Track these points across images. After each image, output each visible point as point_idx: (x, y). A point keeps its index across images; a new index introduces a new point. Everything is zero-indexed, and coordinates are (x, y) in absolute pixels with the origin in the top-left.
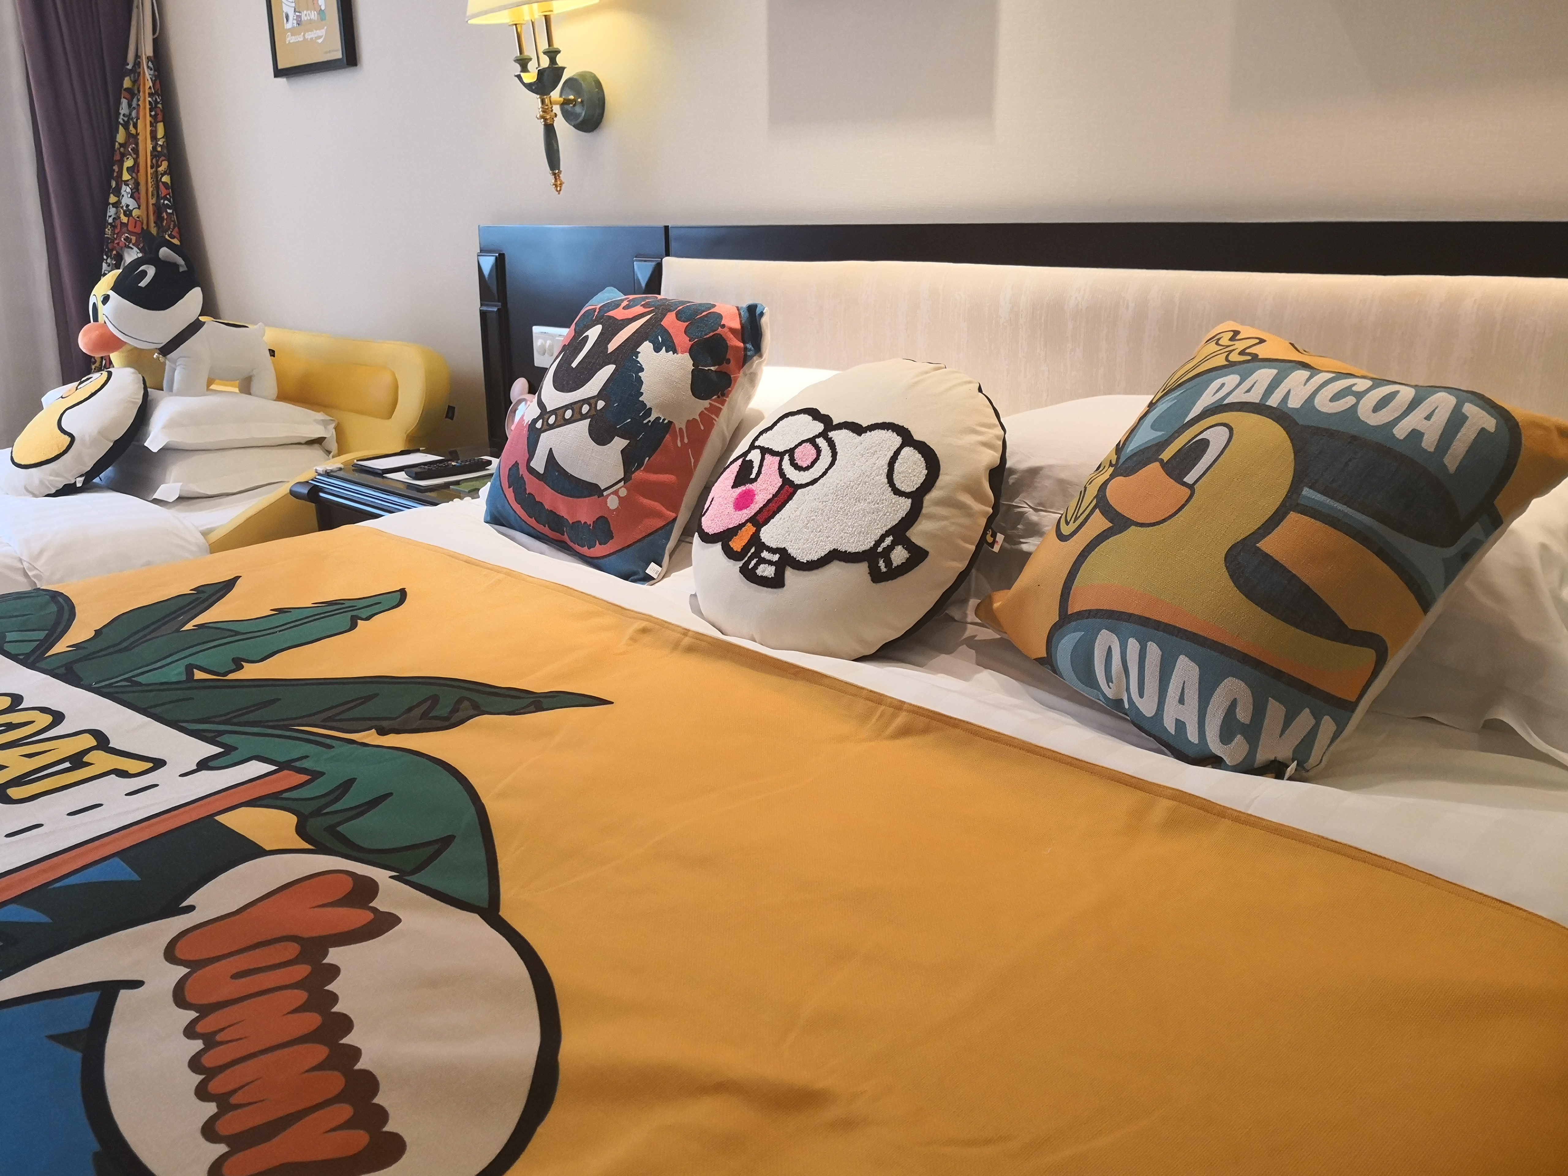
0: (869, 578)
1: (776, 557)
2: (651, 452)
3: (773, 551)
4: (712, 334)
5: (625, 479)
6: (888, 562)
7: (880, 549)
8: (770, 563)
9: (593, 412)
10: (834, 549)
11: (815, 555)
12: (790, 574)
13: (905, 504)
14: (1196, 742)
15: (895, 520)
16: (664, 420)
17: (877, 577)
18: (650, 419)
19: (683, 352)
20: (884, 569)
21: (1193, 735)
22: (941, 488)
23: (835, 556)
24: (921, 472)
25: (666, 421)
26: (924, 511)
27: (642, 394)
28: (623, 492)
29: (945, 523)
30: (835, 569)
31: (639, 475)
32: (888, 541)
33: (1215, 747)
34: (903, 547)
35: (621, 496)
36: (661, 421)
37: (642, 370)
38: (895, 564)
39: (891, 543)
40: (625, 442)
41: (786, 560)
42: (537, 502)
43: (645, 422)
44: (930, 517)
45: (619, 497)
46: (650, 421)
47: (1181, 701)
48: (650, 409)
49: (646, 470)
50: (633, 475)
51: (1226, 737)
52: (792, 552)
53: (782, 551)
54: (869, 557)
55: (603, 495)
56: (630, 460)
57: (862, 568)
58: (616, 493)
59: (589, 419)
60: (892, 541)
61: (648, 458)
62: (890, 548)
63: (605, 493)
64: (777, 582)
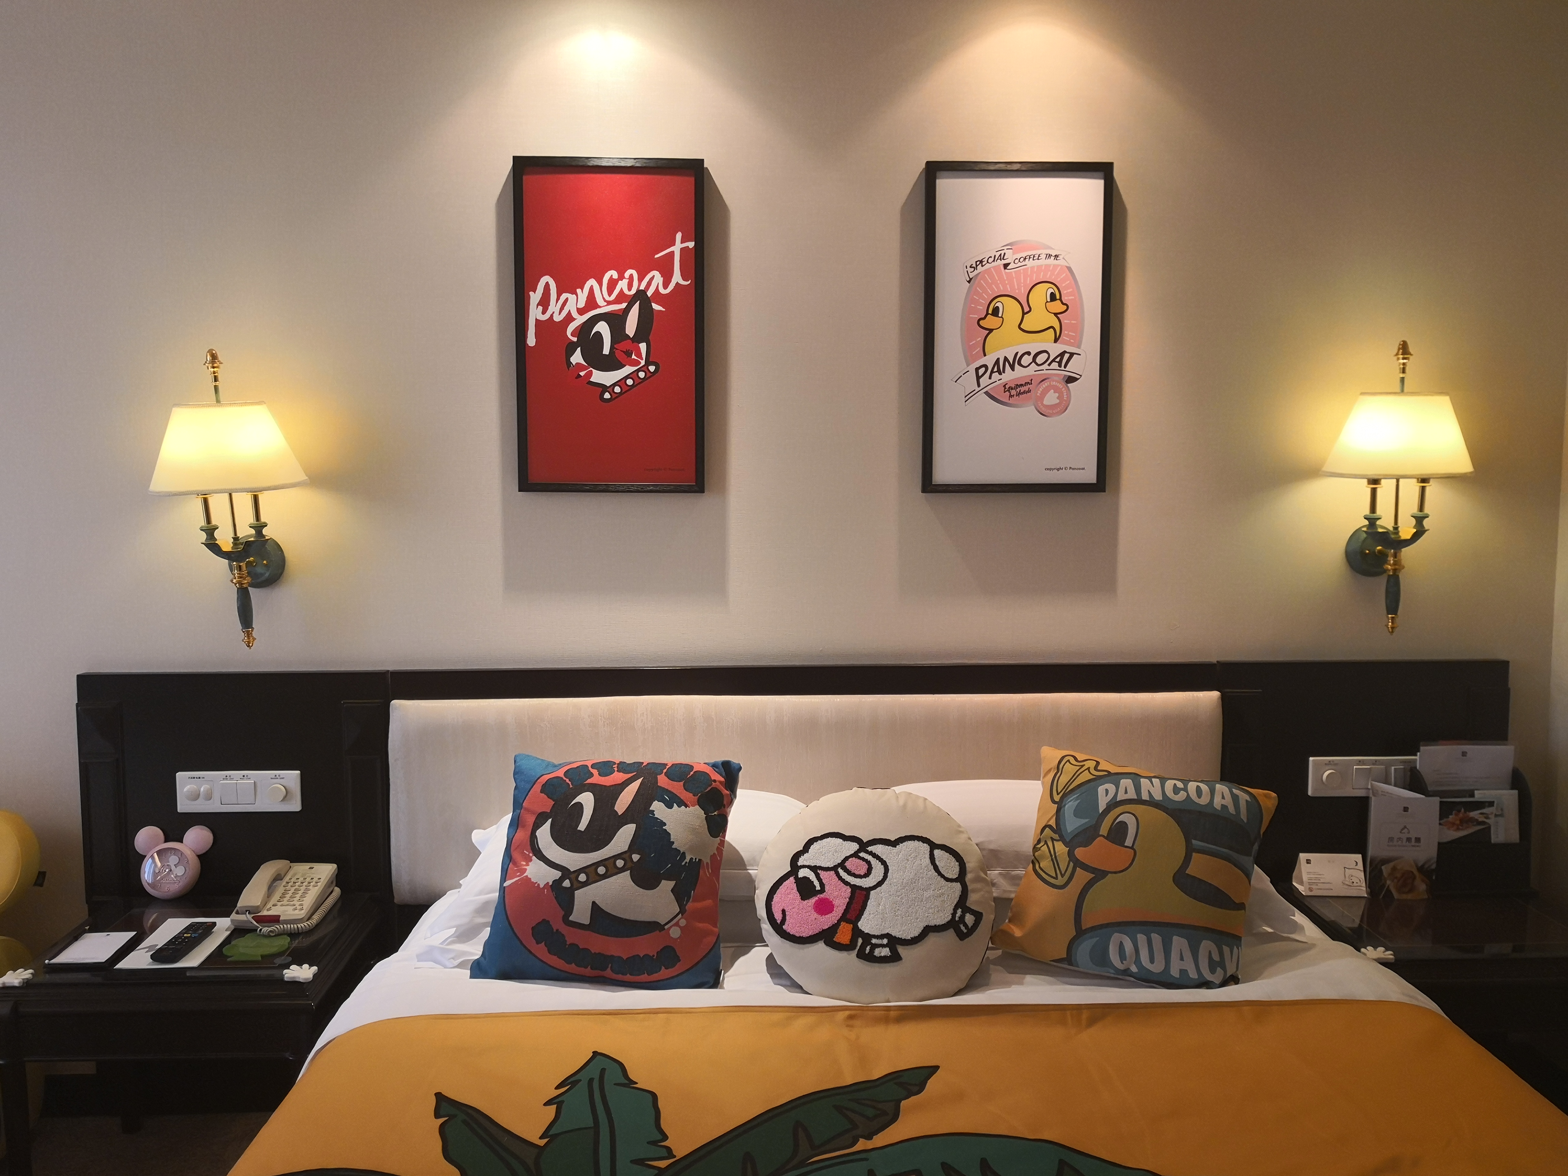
0: (958, 939)
1: (885, 941)
2: (694, 887)
3: (882, 937)
4: (709, 788)
5: (682, 911)
6: (966, 925)
7: (957, 919)
8: (883, 946)
9: (629, 865)
10: (926, 926)
11: (915, 932)
12: (901, 950)
13: (958, 886)
14: (1197, 977)
15: (956, 898)
16: (696, 859)
17: (962, 936)
18: (686, 860)
19: (693, 806)
20: (965, 931)
21: (1193, 975)
22: (971, 872)
23: (928, 930)
24: (955, 864)
25: (697, 860)
26: (970, 888)
27: (673, 843)
28: (683, 923)
29: (982, 893)
30: (932, 939)
31: (690, 906)
32: (959, 912)
33: (1208, 976)
34: (970, 914)
35: (681, 925)
36: (694, 860)
37: (665, 824)
38: (970, 926)
39: (962, 913)
40: (672, 884)
41: (893, 942)
42: (582, 949)
43: (683, 864)
44: (974, 891)
45: (680, 927)
46: (686, 862)
47: (1182, 959)
48: (684, 853)
49: (693, 901)
50: (687, 907)
51: (1213, 971)
52: (894, 933)
53: (888, 936)
54: (952, 924)
55: (665, 929)
56: (680, 895)
57: (951, 933)
58: (677, 924)
59: (629, 871)
60: (962, 912)
61: (693, 891)
62: (962, 917)
63: (666, 927)
64: (895, 957)
